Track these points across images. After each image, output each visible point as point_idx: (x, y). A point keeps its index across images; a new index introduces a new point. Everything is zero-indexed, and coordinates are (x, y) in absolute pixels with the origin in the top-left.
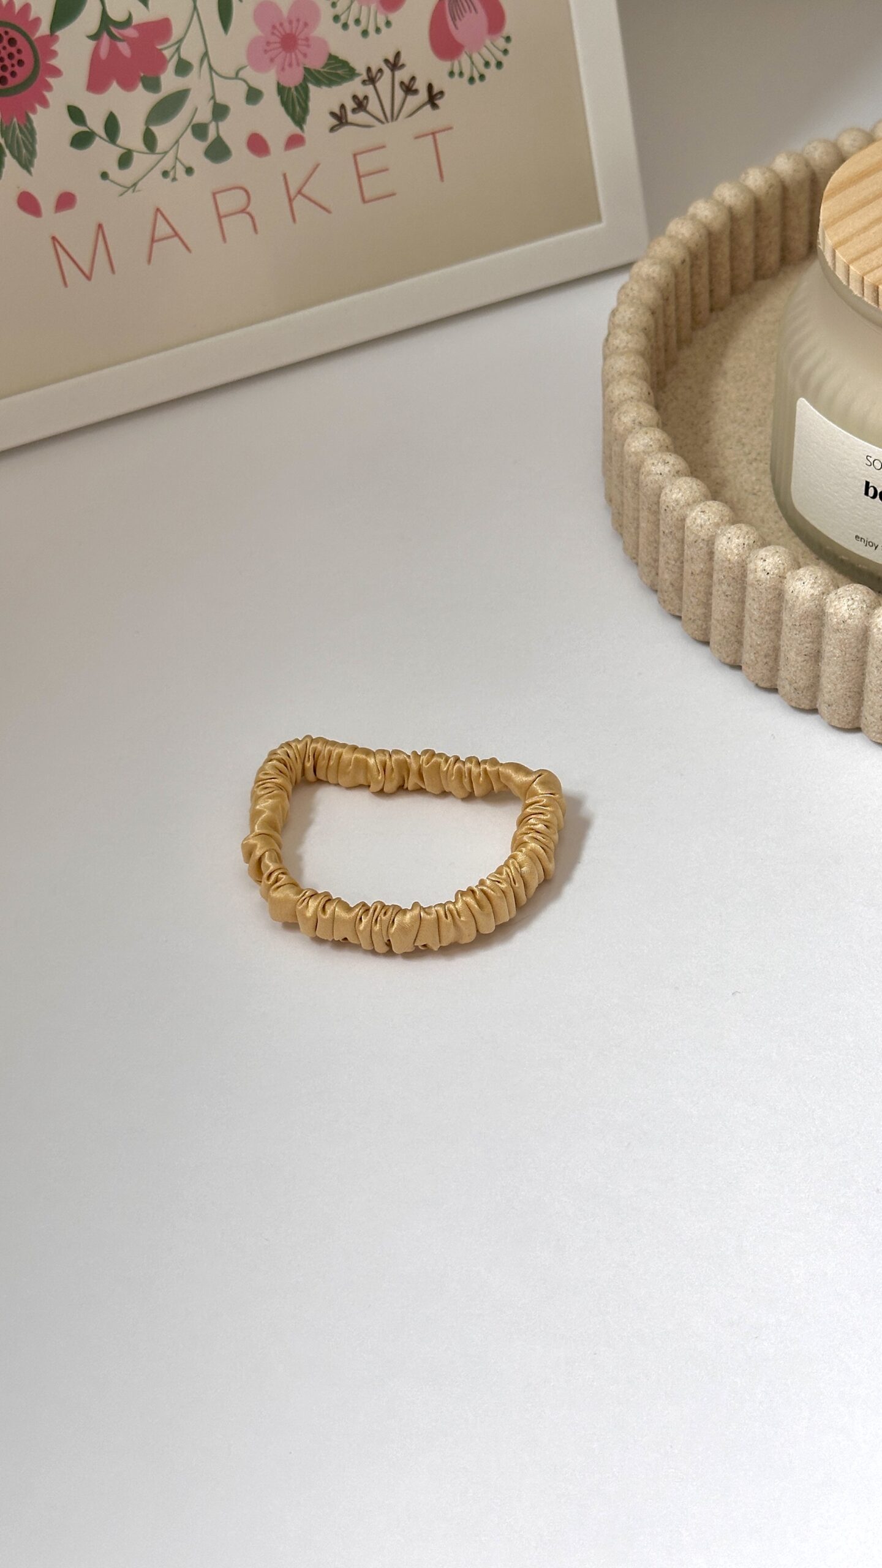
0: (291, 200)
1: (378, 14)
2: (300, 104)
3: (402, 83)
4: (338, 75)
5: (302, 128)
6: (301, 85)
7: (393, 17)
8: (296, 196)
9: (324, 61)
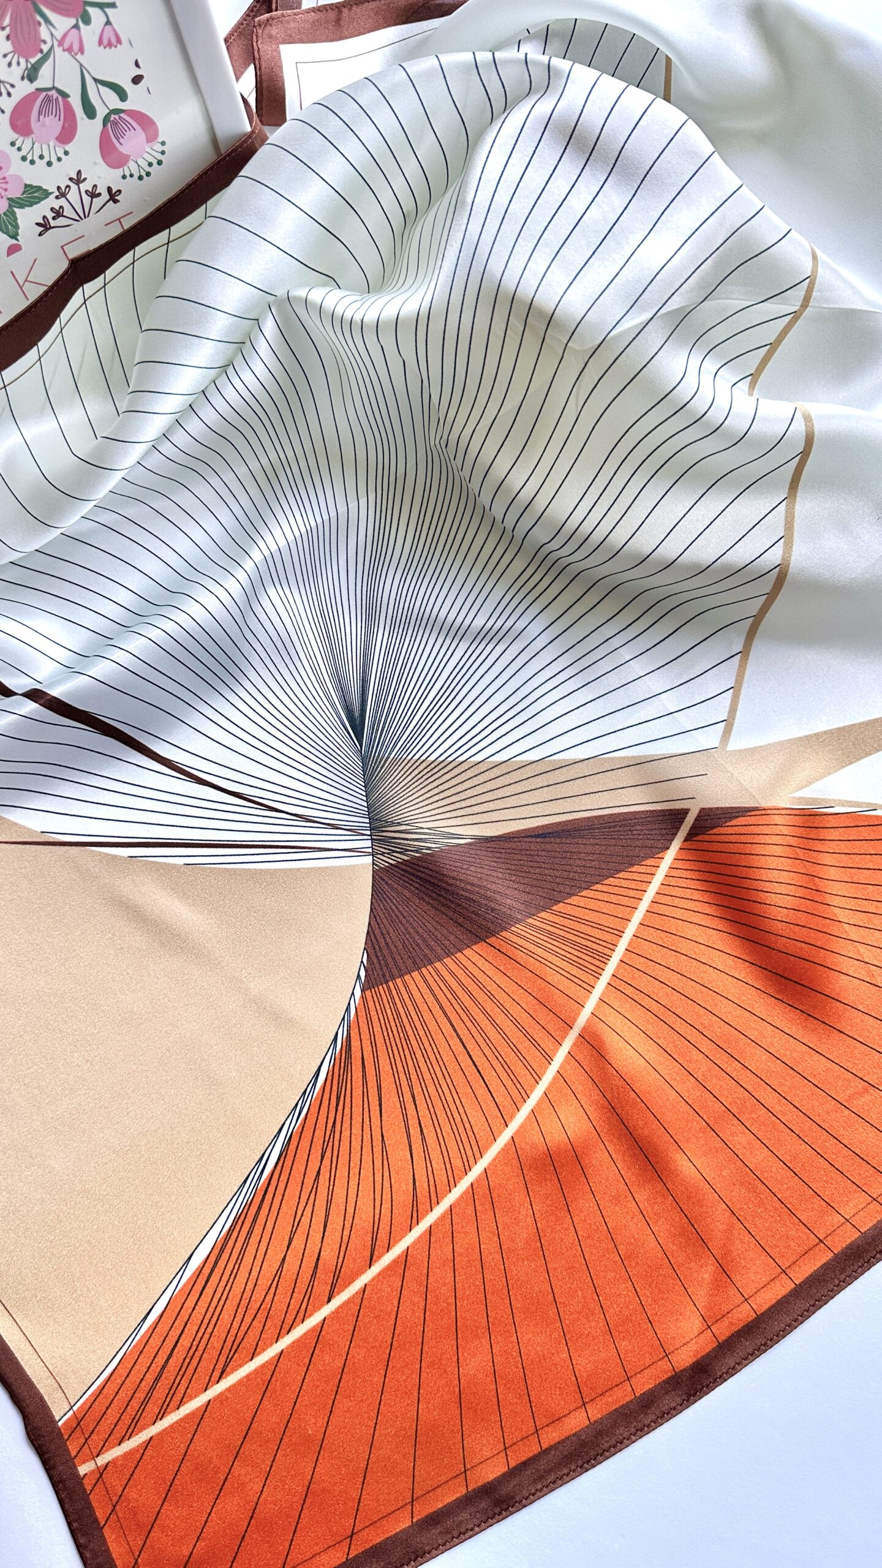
0: (21, 288)
1: (57, 148)
2: (12, 225)
3: (86, 192)
4: (35, 197)
5: (17, 240)
6: (8, 210)
7: (67, 148)
8: (23, 284)
9: (22, 190)
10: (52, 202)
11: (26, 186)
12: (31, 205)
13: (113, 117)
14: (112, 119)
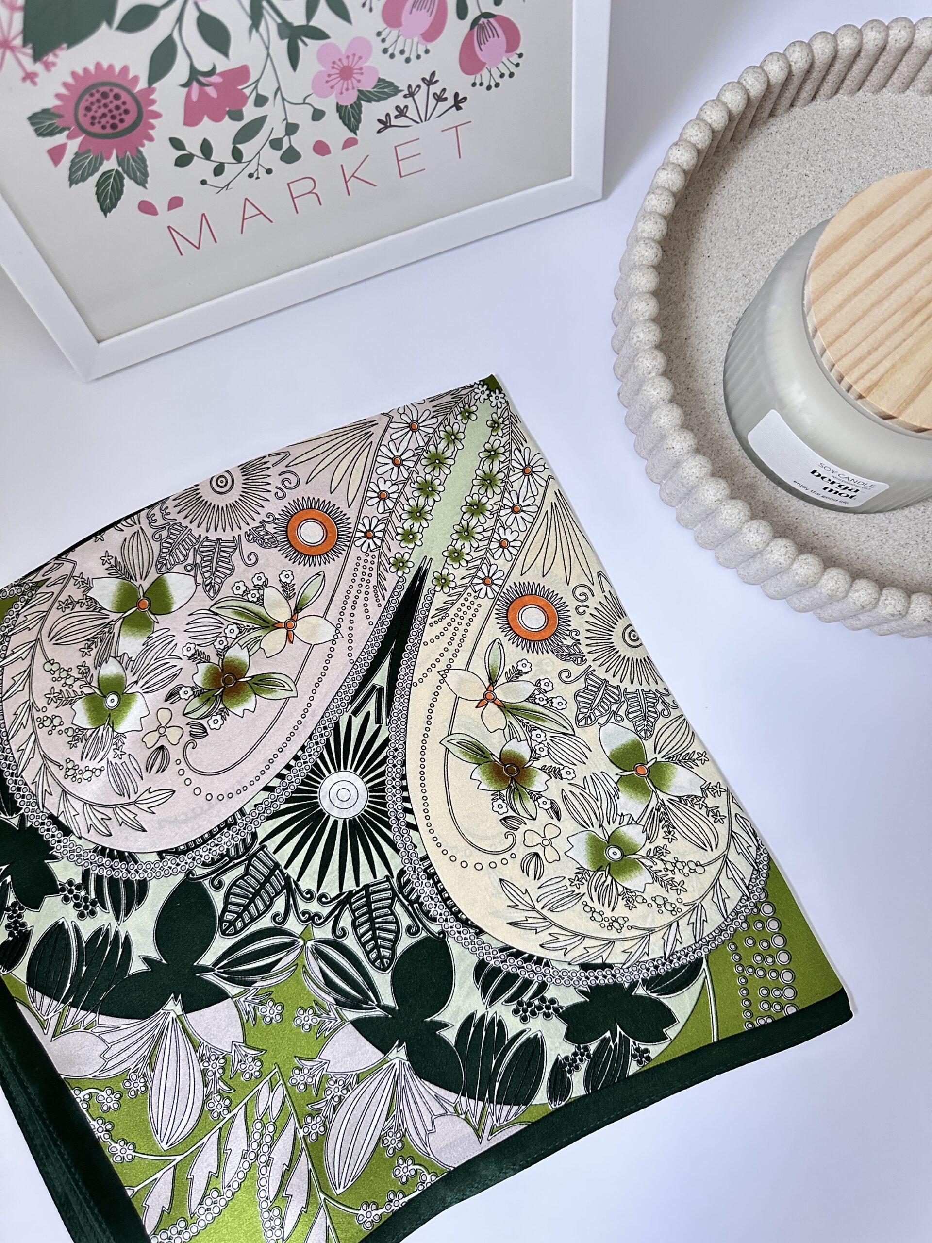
0: (346, 182)
1: (420, 45)
2: (355, 118)
4: (385, 93)
5: (356, 134)
6: (355, 103)
7: (430, 46)
8: (350, 178)
9: (374, 84)
10: (399, 100)
11: (380, 80)
12: (378, 101)
13: (482, 20)
14: (481, 22)
